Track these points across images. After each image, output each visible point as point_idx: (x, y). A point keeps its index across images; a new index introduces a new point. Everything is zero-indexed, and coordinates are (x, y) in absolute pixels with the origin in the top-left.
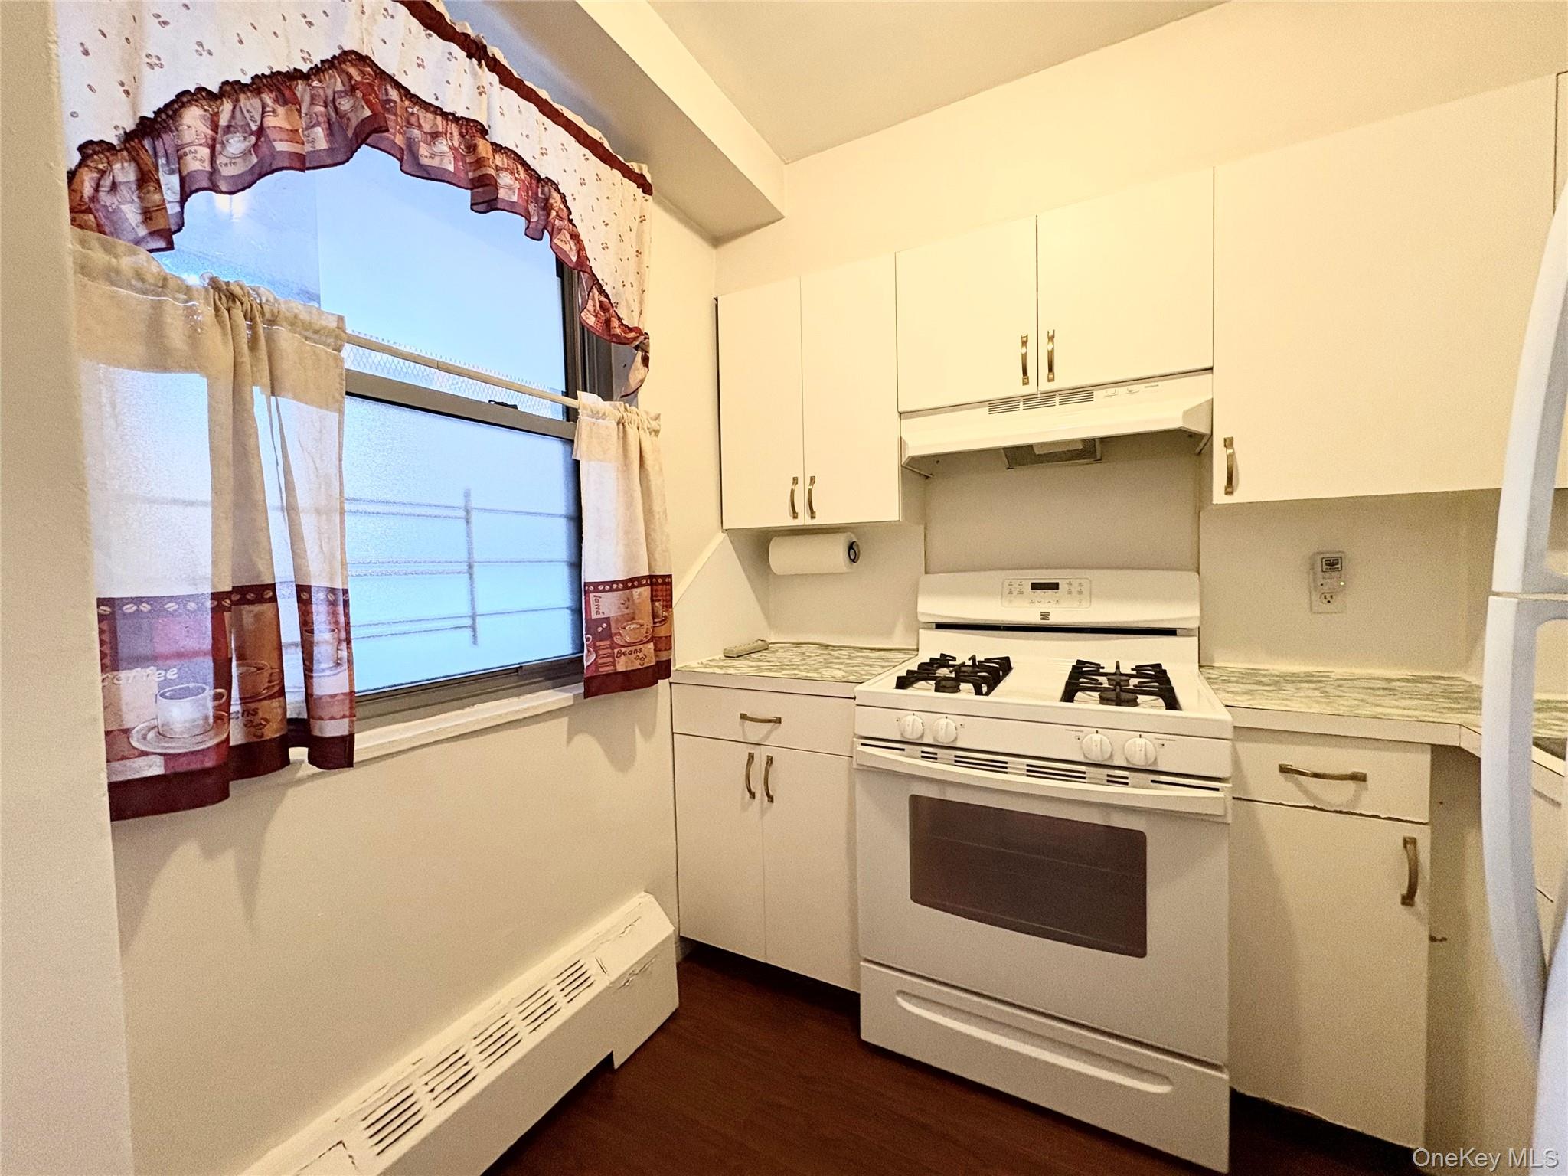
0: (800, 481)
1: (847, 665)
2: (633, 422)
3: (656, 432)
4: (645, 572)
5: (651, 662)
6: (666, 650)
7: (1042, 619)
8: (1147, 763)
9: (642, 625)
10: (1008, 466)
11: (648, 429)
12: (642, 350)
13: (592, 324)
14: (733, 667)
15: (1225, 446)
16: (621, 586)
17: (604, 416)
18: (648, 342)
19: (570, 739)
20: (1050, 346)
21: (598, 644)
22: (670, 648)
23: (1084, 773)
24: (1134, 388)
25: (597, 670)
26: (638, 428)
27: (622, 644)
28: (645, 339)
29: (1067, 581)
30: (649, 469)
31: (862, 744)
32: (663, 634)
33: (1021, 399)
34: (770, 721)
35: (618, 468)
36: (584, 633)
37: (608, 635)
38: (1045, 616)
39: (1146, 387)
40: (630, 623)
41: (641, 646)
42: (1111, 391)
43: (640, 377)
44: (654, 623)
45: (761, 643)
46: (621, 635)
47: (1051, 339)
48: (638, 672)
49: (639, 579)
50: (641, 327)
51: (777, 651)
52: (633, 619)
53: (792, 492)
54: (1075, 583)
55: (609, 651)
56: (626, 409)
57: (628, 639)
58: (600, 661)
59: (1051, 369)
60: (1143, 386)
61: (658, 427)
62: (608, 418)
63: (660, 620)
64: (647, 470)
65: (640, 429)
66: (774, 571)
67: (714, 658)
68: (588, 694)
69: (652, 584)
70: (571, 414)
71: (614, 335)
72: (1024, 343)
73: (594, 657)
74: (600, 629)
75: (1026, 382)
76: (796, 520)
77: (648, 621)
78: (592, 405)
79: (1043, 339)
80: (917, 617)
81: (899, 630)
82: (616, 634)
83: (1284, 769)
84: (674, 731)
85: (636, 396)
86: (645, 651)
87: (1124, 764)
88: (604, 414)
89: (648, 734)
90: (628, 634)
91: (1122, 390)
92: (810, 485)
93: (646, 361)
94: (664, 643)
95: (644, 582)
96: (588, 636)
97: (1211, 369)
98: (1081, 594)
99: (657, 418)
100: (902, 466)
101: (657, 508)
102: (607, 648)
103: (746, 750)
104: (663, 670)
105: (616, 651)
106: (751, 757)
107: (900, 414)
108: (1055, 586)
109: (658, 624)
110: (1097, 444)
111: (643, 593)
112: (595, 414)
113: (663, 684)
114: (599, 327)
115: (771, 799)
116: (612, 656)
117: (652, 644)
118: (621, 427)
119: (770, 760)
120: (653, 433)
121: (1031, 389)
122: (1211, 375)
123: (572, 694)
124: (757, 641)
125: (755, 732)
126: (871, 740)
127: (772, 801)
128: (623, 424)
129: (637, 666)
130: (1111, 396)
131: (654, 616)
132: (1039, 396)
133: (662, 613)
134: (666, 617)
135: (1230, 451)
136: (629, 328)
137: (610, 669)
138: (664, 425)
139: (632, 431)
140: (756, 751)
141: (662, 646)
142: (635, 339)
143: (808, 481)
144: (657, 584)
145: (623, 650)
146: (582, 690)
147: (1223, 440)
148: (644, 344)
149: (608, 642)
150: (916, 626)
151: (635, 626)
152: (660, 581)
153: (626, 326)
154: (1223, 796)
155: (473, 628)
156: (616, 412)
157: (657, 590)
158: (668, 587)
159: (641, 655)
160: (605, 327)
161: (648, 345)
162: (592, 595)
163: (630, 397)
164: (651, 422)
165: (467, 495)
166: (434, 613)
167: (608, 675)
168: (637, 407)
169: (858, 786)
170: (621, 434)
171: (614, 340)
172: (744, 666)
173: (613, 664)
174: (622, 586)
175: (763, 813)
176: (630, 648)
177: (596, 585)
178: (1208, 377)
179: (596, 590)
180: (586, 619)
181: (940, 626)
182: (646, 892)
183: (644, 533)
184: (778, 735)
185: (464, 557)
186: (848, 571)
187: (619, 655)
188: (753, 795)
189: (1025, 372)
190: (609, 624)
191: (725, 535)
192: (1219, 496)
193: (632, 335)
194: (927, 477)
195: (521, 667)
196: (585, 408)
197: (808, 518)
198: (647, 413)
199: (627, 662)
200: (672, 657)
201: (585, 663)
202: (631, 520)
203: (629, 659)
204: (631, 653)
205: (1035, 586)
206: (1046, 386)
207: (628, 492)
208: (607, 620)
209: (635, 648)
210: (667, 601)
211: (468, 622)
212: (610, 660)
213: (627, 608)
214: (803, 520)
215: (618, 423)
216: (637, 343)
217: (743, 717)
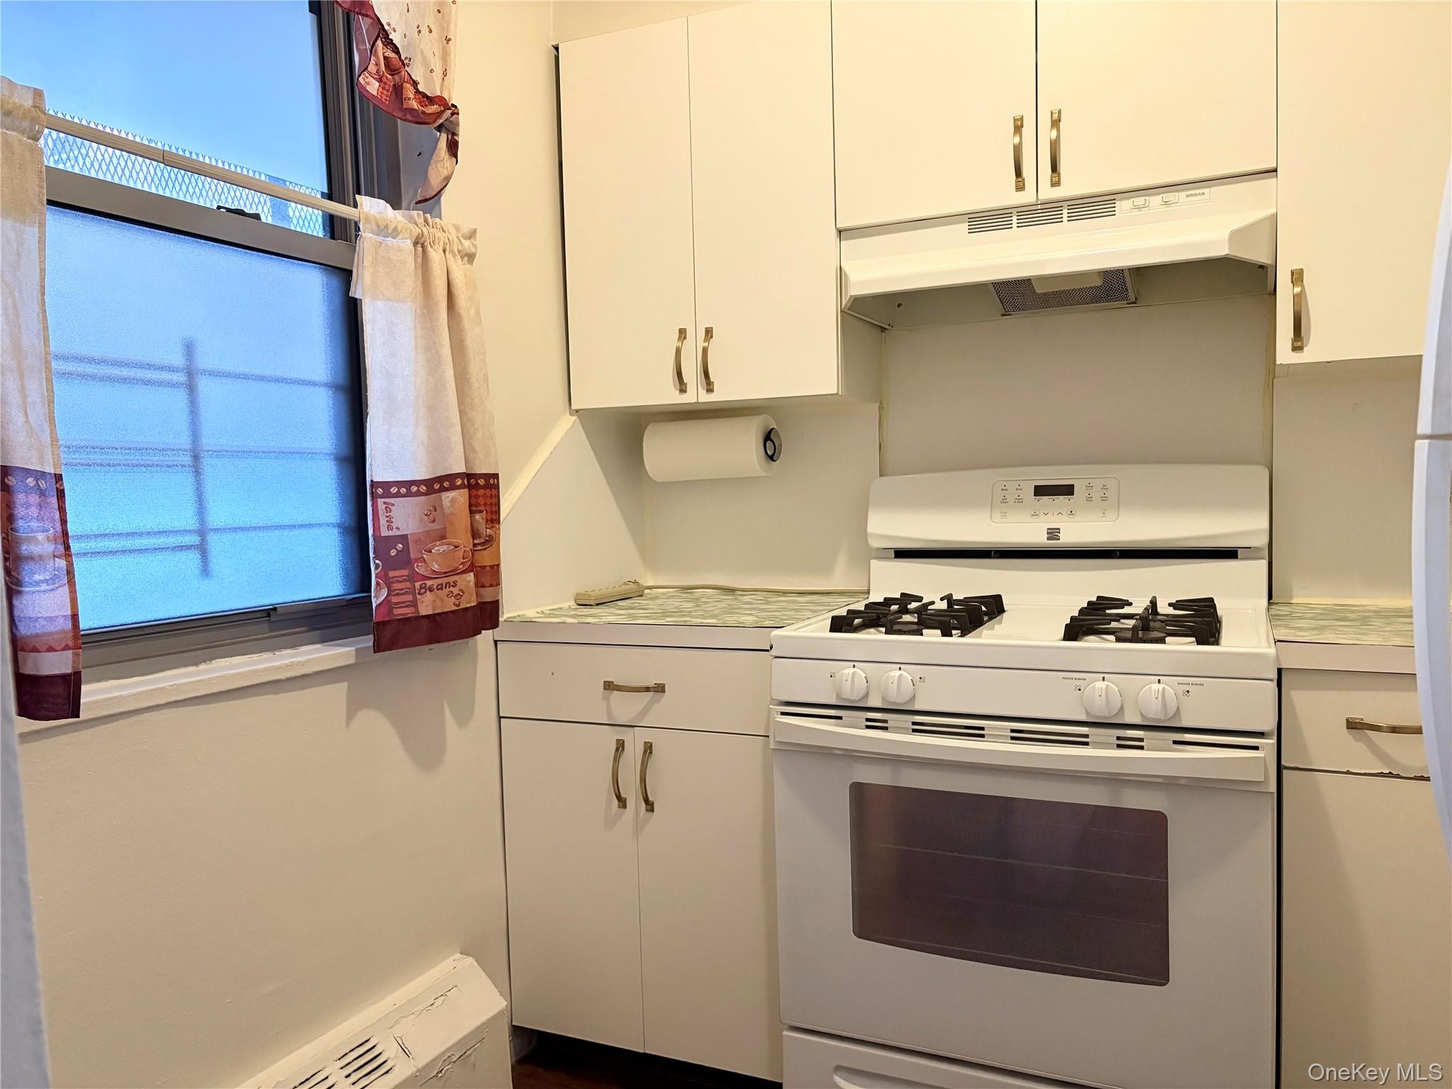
0: (690, 334)
1: (761, 610)
2: (437, 241)
3: (470, 257)
4: (460, 468)
5: (470, 601)
6: (491, 586)
7: (1048, 539)
8: (1166, 717)
9: (456, 547)
10: (1003, 312)
11: (459, 252)
12: (448, 131)
13: (374, 93)
14: (590, 616)
15: (1292, 282)
16: (423, 489)
17: (395, 233)
18: (458, 119)
19: (350, 718)
20: (1054, 134)
21: (391, 574)
22: (498, 584)
23: (1087, 736)
24: (1171, 197)
25: (391, 609)
26: (444, 251)
27: (426, 574)
28: (453, 114)
29: (1087, 482)
30: (462, 312)
31: (783, 714)
32: (488, 563)
33: (1014, 211)
34: (647, 689)
35: (416, 310)
36: (372, 555)
37: (405, 561)
38: (1053, 534)
39: (1187, 196)
40: (438, 543)
41: (456, 578)
42: (1140, 201)
43: (445, 173)
44: (475, 545)
45: (632, 586)
46: (425, 561)
47: (1056, 123)
48: (451, 616)
49: (451, 477)
50: (446, 96)
51: (657, 598)
52: (443, 537)
53: (678, 352)
54: (1097, 484)
55: (408, 584)
56: (426, 221)
57: (436, 567)
58: (394, 600)
59: (1054, 168)
60: (1183, 194)
61: (473, 250)
62: (400, 237)
63: (482, 540)
64: (459, 315)
65: (447, 252)
66: (651, 475)
67: (562, 606)
68: (378, 648)
69: (470, 487)
70: (338, 228)
71: (406, 109)
72: (1018, 128)
73: (384, 593)
74: (393, 553)
75: (1020, 187)
76: (684, 396)
77: (465, 541)
78: (378, 216)
79: (1045, 121)
80: (867, 541)
81: (841, 563)
82: (417, 560)
83: (1352, 725)
84: (501, 715)
85: (439, 201)
86: (461, 585)
87: (1138, 721)
88: (395, 229)
89: (464, 718)
90: (436, 559)
91: (1155, 200)
92: (705, 341)
93: (453, 148)
94: (489, 575)
95: (459, 482)
96: (377, 561)
97: (1276, 170)
98: (1107, 501)
99: (472, 235)
100: (842, 311)
101: (474, 370)
102: (405, 581)
103: (612, 736)
104: (487, 615)
105: (417, 585)
106: (620, 745)
107: (840, 232)
108: (1068, 490)
109: (479, 548)
110: (1128, 280)
111: (456, 500)
112: (383, 230)
113: (486, 636)
114: (386, 97)
115: (650, 806)
116: (412, 592)
117: (472, 574)
118: (420, 249)
119: (648, 748)
120: (466, 259)
121: (1027, 197)
122: (1275, 179)
123: (353, 648)
124: (625, 584)
125: (626, 708)
126: (795, 707)
127: (652, 810)
128: (423, 246)
129: (449, 605)
130: (1138, 208)
131: (475, 534)
132: (1039, 207)
133: (485, 531)
134: (490, 536)
135: (1297, 290)
136: (428, 97)
137: (408, 612)
138: (482, 246)
139: (435, 255)
140: (627, 736)
141: (486, 580)
142: (440, 114)
143: (702, 334)
144: (477, 486)
145: (429, 583)
146: (371, 644)
147: (1290, 274)
148: (451, 122)
149: (405, 572)
150: (865, 554)
151: (445, 547)
152: (481, 482)
153: (424, 95)
154: (1263, 755)
155: (202, 549)
156: (411, 226)
157: (477, 497)
158: (494, 492)
159: (455, 590)
160: (393, 97)
161: (458, 124)
162: (380, 501)
163: (430, 202)
164: (463, 241)
165: (189, 349)
166: (151, 525)
167: (407, 620)
168: (441, 219)
169: (778, 778)
170: (420, 260)
171: (409, 117)
172: (607, 615)
173: (414, 604)
174: (425, 488)
175: (638, 828)
176: (439, 581)
177: (386, 485)
178: (1269, 182)
179: (387, 495)
180: (374, 535)
181: (901, 554)
182: (461, 953)
183: (456, 409)
184: (663, 710)
185: (185, 441)
186: (764, 474)
187: (423, 591)
188: (622, 802)
189: (1018, 173)
190: (406, 547)
191: (574, 418)
192: (1284, 354)
193: (434, 109)
194: (883, 329)
195: (275, 609)
196: (367, 220)
197: (702, 392)
198: (457, 228)
199: (434, 601)
200: (500, 598)
201: (373, 600)
202: (437, 390)
203: (438, 597)
204: (440, 587)
205: (1040, 491)
206: (1048, 193)
207: (431, 347)
208: (404, 538)
209: (447, 580)
210: (492, 512)
211: (194, 539)
212: (410, 598)
213: (434, 521)
214: (695, 395)
215: (415, 244)
216: (441, 121)
217: (609, 686)
